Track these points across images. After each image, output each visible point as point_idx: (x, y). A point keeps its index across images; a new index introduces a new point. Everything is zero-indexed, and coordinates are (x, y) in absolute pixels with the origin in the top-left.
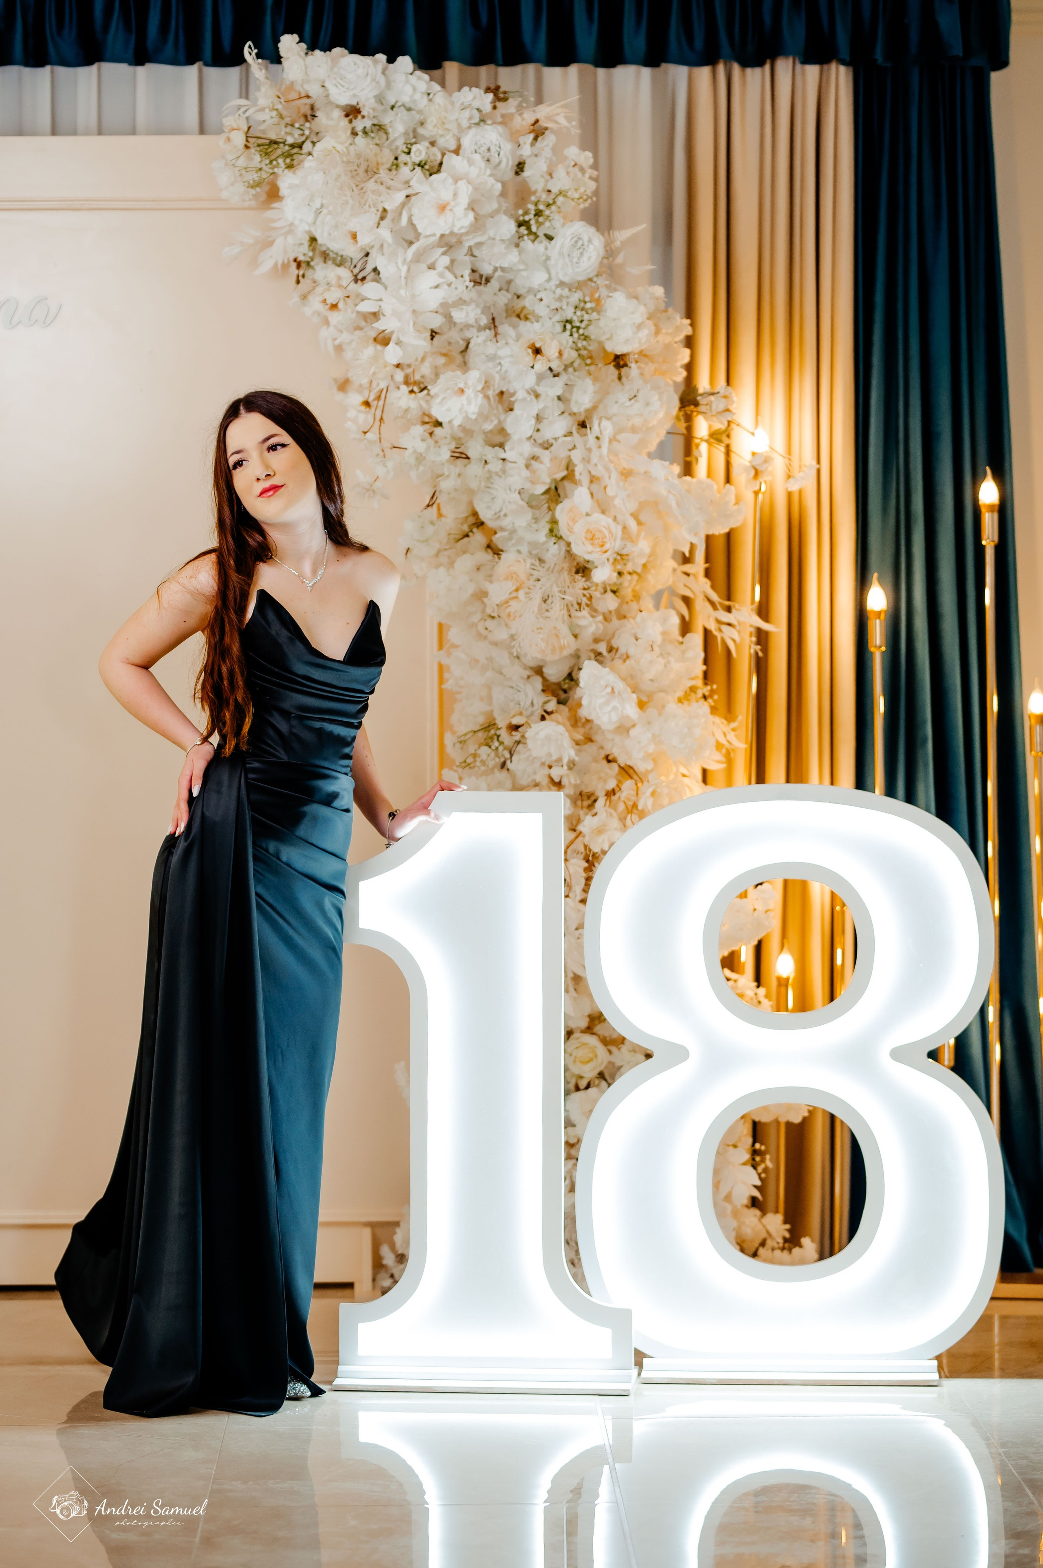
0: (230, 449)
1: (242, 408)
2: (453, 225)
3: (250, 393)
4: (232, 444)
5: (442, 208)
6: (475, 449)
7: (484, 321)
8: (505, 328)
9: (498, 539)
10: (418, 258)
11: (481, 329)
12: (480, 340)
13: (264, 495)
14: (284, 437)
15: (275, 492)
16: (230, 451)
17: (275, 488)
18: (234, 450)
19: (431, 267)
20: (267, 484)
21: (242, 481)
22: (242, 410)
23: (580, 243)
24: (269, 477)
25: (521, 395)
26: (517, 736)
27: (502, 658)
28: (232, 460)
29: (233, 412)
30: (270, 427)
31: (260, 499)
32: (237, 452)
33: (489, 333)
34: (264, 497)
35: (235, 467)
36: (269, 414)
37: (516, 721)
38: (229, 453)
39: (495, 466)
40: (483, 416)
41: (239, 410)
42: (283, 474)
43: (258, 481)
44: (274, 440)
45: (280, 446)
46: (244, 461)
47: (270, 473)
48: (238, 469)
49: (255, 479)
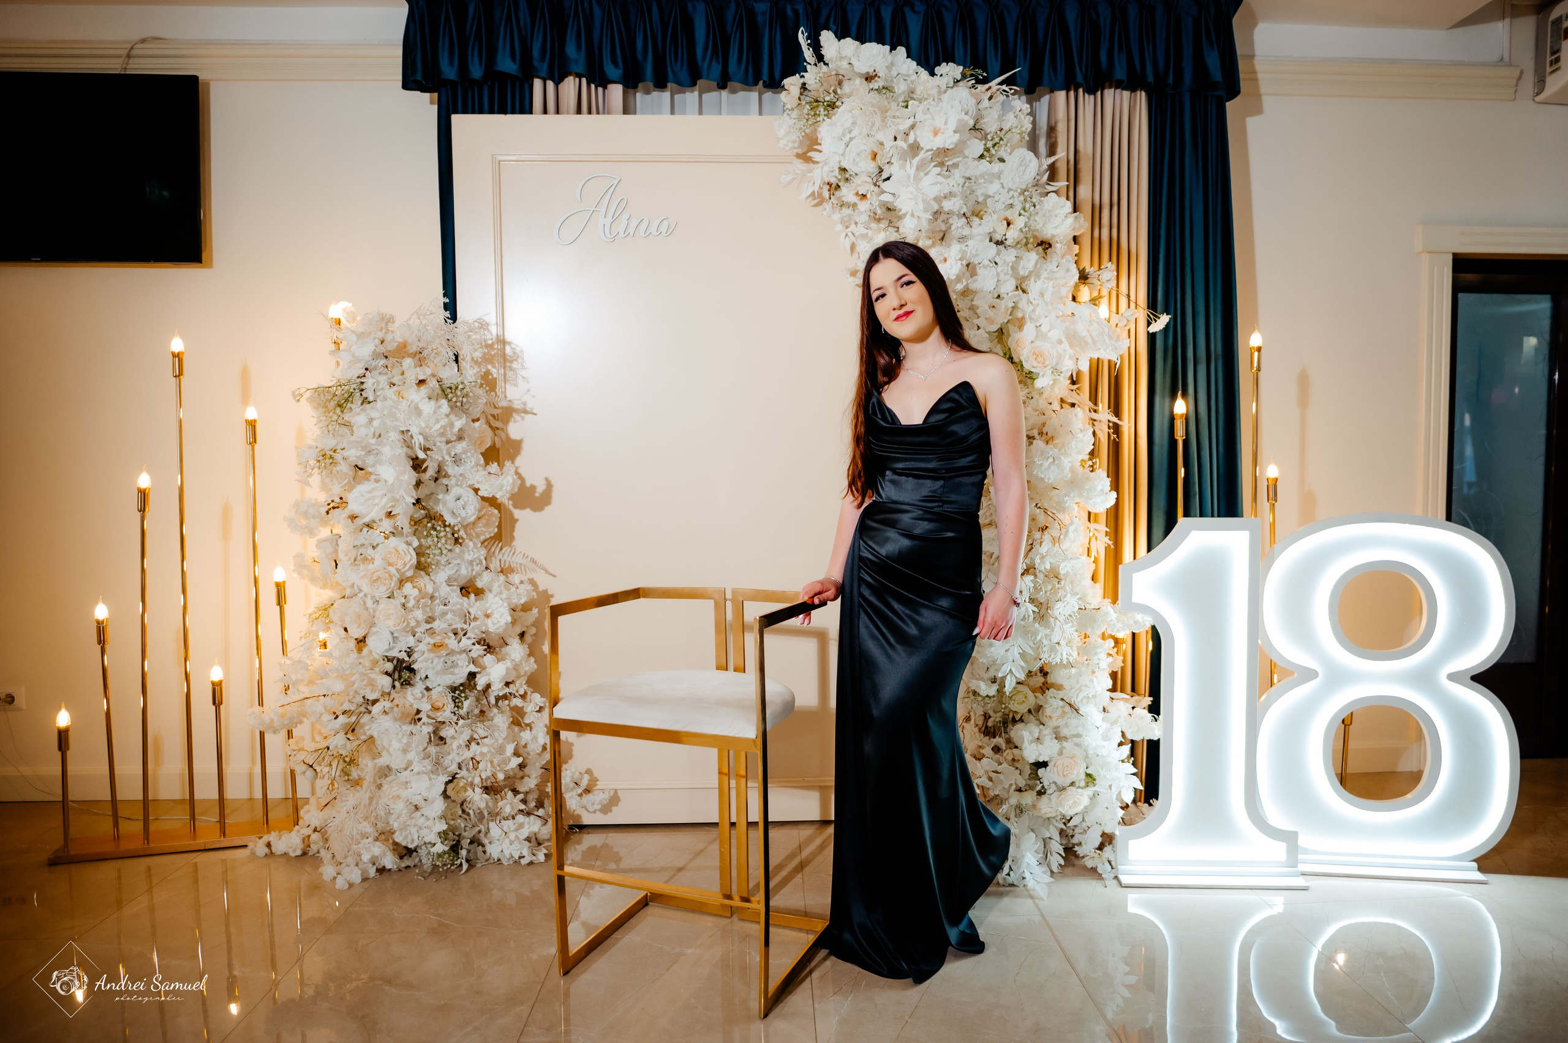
0: (873, 286)
1: (880, 255)
2: (945, 142)
4: (875, 283)
5: (937, 132)
10: (919, 166)
12: (959, 225)
13: (900, 319)
14: (912, 277)
15: (907, 317)
16: (873, 288)
17: (908, 314)
18: (876, 288)
19: (927, 174)
20: (901, 312)
21: (883, 310)
22: (881, 257)
23: (1024, 162)
24: (902, 306)
28: (874, 295)
29: (874, 259)
30: (902, 269)
31: (896, 323)
32: (879, 289)
34: (898, 321)
35: (877, 299)
36: (902, 261)
38: (872, 291)
42: (913, 303)
43: (894, 309)
44: (905, 279)
45: (909, 283)
46: (883, 296)
47: (903, 303)
48: (879, 301)
49: (892, 308)
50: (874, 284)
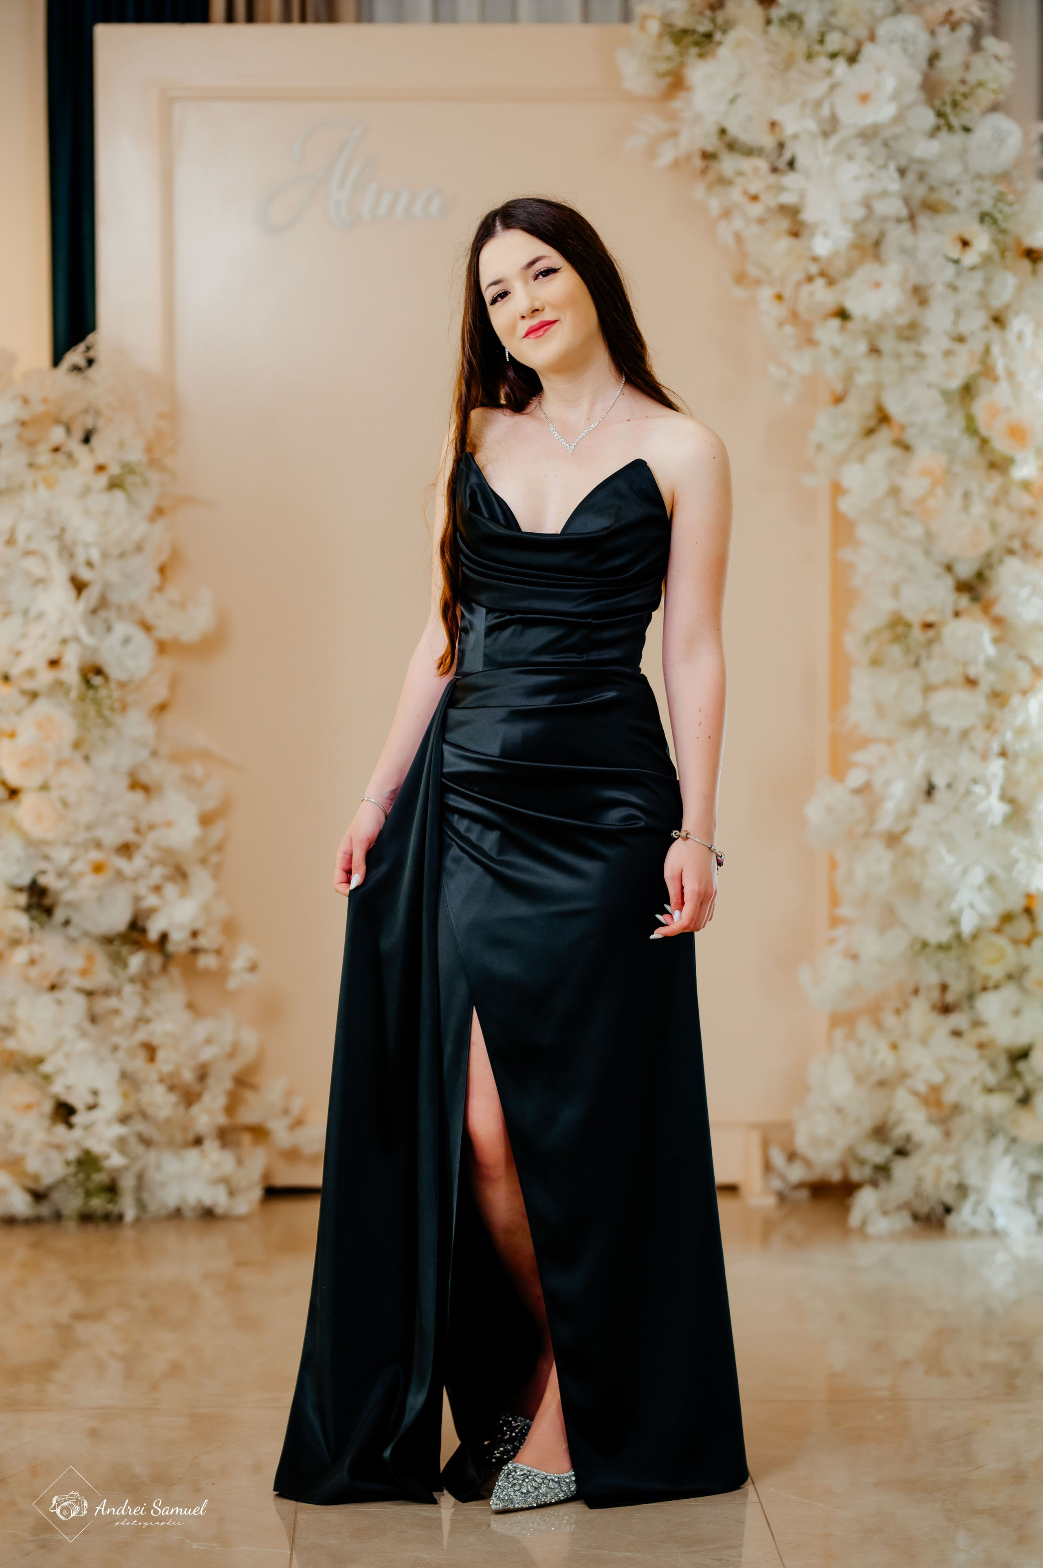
0: (484, 281)
1: (498, 223)
2: (876, 116)
3: (508, 203)
4: (488, 274)
5: (864, 98)
6: (887, 344)
7: (904, 212)
8: (923, 220)
9: (910, 436)
10: (837, 150)
11: (899, 220)
12: (897, 234)
13: (531, 336)
14: (552, 257)
15: (545, 331)
16: (484, 284)
17: (545, 326)
18: (491, 282)
19: (850, 158)
20: (535, 322)
21: (503, 320)
22: (499, 227)
23: (1000, 135)
24: (536, 313)
25: (939, 288)
26: (931, 633)
27: (916, 556)
28: (488, 295)
29: (485, 232)
30: (537, 248)
31: (525, 340)
32: (495, 283)
33: (905, 227)
34: (529, 338)
35: (494, 301)
36: (533, 230)
37: (931, 618)
38: (483, 287)
39: (910, 361)
40: (900, 311)
41: (495, 226)
42: (554, 307)
43: (523, 317)
44: (540, 266)
45: (548, 272)
46: (504, 295)
47: (537, 305)
48: (497, 304)
49: (518, 316)
50: (486, 277)
